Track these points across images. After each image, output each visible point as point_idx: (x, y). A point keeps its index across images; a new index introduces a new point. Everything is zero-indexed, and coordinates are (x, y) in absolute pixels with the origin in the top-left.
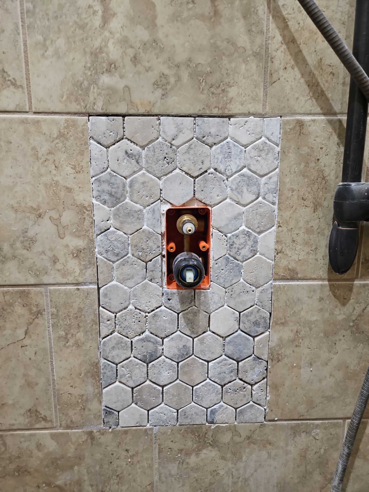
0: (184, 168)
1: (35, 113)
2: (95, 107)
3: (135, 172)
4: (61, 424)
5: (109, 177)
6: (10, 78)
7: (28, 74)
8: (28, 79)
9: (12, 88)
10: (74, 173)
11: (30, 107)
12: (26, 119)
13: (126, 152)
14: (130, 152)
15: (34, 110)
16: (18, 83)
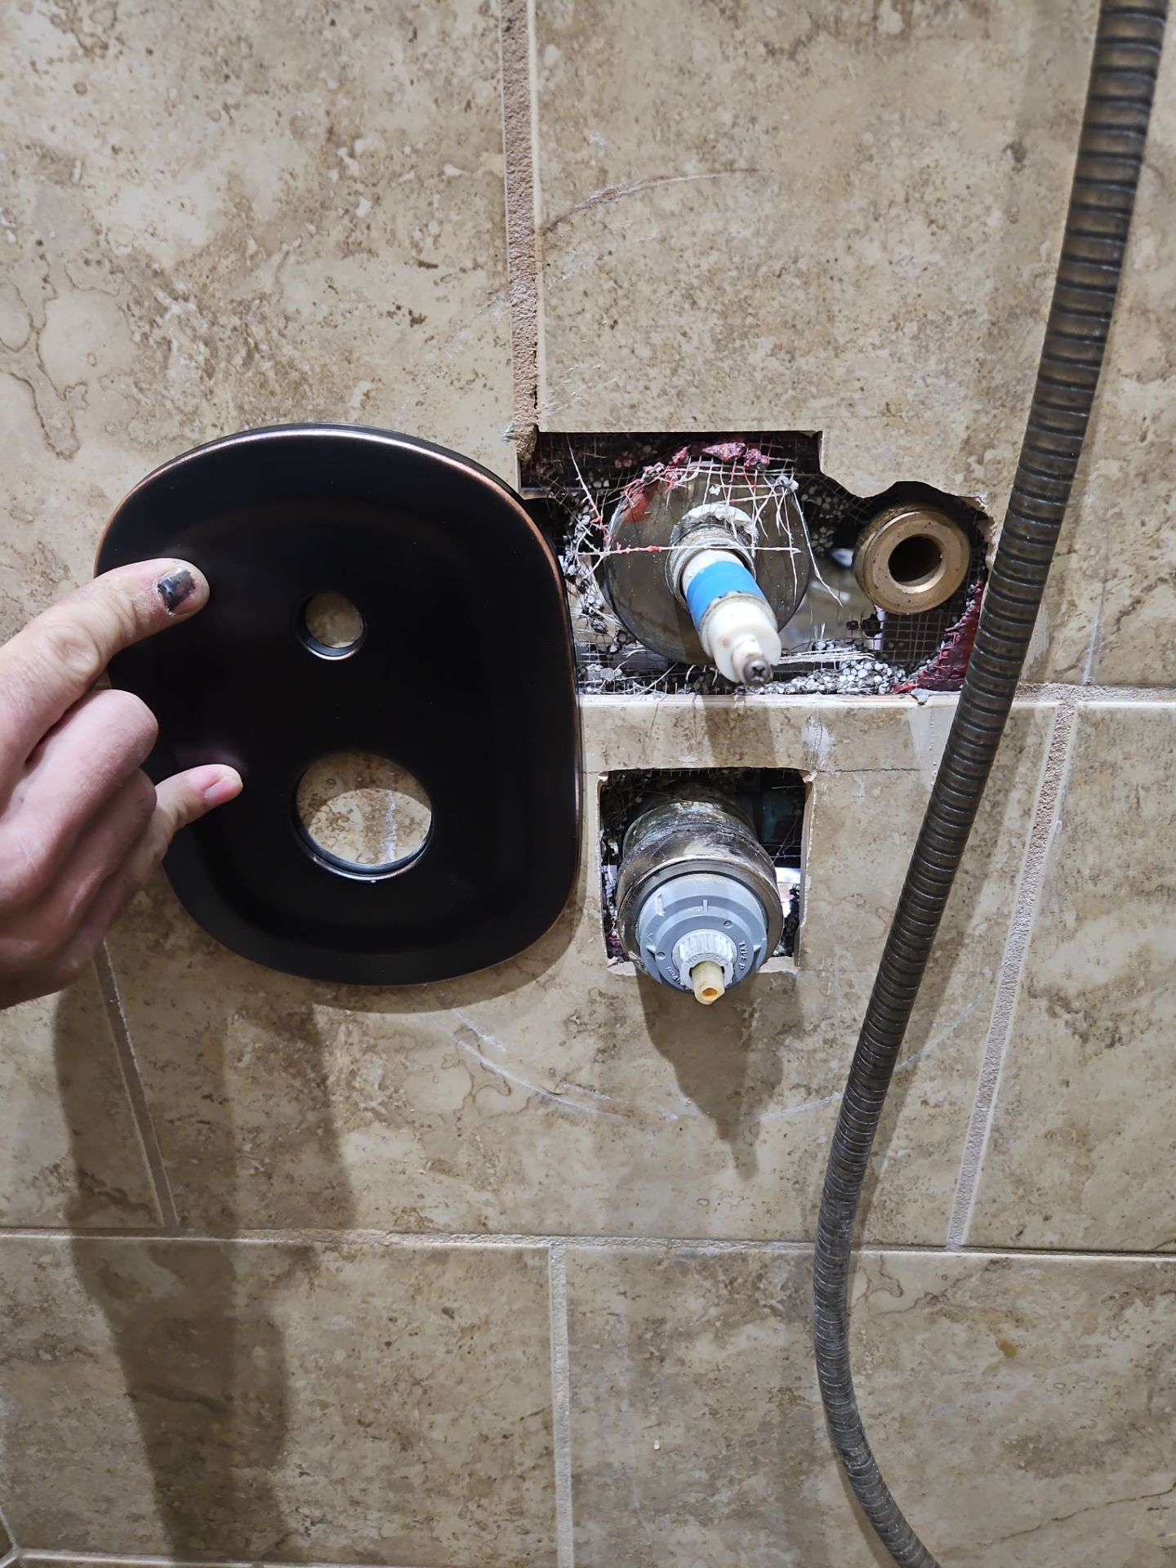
4: (184, 1219)
10: (73, 58)
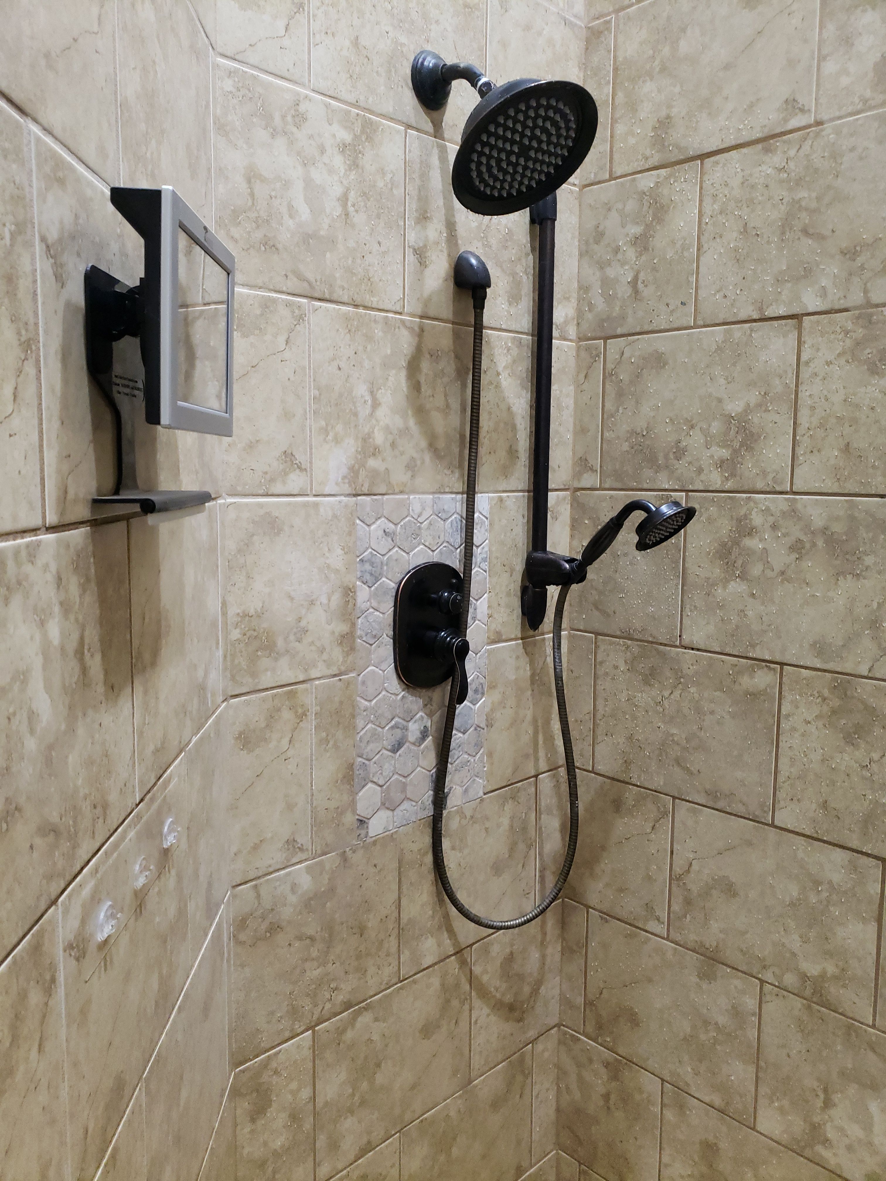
0: (427, 544)
1: (315, 496)
2: (363, 489)
3: (390, 550)
5: (370, 556)
6: (297, 462)
7: (311, 458)
8: (311, 463)
9: (298, 471)
11: (311, 489)
12: (308, 502)
13: (385, 531)
14: (387, 530)
15: (314, 493)
16: (303, 467)
